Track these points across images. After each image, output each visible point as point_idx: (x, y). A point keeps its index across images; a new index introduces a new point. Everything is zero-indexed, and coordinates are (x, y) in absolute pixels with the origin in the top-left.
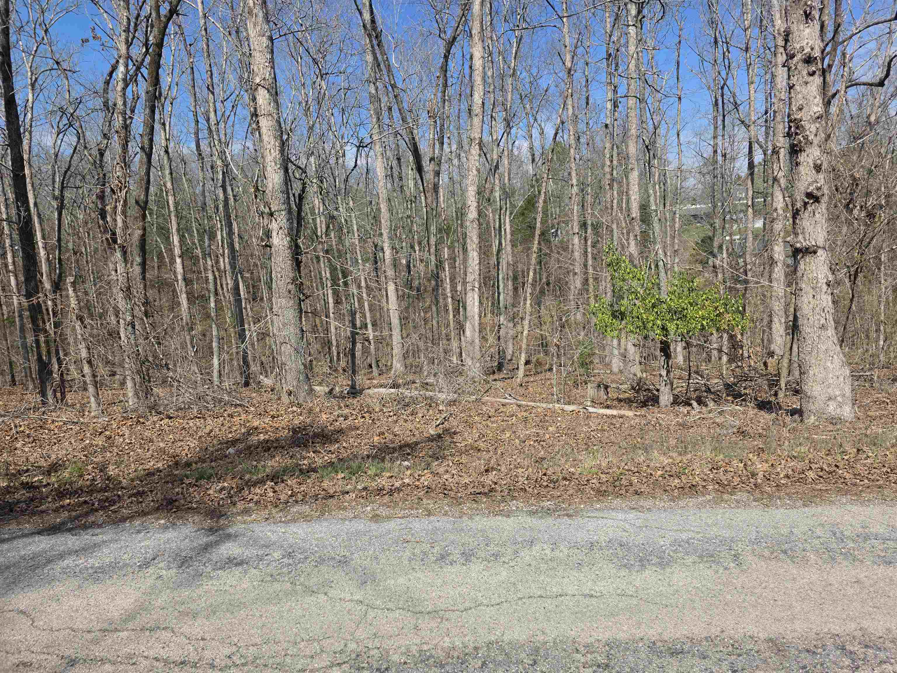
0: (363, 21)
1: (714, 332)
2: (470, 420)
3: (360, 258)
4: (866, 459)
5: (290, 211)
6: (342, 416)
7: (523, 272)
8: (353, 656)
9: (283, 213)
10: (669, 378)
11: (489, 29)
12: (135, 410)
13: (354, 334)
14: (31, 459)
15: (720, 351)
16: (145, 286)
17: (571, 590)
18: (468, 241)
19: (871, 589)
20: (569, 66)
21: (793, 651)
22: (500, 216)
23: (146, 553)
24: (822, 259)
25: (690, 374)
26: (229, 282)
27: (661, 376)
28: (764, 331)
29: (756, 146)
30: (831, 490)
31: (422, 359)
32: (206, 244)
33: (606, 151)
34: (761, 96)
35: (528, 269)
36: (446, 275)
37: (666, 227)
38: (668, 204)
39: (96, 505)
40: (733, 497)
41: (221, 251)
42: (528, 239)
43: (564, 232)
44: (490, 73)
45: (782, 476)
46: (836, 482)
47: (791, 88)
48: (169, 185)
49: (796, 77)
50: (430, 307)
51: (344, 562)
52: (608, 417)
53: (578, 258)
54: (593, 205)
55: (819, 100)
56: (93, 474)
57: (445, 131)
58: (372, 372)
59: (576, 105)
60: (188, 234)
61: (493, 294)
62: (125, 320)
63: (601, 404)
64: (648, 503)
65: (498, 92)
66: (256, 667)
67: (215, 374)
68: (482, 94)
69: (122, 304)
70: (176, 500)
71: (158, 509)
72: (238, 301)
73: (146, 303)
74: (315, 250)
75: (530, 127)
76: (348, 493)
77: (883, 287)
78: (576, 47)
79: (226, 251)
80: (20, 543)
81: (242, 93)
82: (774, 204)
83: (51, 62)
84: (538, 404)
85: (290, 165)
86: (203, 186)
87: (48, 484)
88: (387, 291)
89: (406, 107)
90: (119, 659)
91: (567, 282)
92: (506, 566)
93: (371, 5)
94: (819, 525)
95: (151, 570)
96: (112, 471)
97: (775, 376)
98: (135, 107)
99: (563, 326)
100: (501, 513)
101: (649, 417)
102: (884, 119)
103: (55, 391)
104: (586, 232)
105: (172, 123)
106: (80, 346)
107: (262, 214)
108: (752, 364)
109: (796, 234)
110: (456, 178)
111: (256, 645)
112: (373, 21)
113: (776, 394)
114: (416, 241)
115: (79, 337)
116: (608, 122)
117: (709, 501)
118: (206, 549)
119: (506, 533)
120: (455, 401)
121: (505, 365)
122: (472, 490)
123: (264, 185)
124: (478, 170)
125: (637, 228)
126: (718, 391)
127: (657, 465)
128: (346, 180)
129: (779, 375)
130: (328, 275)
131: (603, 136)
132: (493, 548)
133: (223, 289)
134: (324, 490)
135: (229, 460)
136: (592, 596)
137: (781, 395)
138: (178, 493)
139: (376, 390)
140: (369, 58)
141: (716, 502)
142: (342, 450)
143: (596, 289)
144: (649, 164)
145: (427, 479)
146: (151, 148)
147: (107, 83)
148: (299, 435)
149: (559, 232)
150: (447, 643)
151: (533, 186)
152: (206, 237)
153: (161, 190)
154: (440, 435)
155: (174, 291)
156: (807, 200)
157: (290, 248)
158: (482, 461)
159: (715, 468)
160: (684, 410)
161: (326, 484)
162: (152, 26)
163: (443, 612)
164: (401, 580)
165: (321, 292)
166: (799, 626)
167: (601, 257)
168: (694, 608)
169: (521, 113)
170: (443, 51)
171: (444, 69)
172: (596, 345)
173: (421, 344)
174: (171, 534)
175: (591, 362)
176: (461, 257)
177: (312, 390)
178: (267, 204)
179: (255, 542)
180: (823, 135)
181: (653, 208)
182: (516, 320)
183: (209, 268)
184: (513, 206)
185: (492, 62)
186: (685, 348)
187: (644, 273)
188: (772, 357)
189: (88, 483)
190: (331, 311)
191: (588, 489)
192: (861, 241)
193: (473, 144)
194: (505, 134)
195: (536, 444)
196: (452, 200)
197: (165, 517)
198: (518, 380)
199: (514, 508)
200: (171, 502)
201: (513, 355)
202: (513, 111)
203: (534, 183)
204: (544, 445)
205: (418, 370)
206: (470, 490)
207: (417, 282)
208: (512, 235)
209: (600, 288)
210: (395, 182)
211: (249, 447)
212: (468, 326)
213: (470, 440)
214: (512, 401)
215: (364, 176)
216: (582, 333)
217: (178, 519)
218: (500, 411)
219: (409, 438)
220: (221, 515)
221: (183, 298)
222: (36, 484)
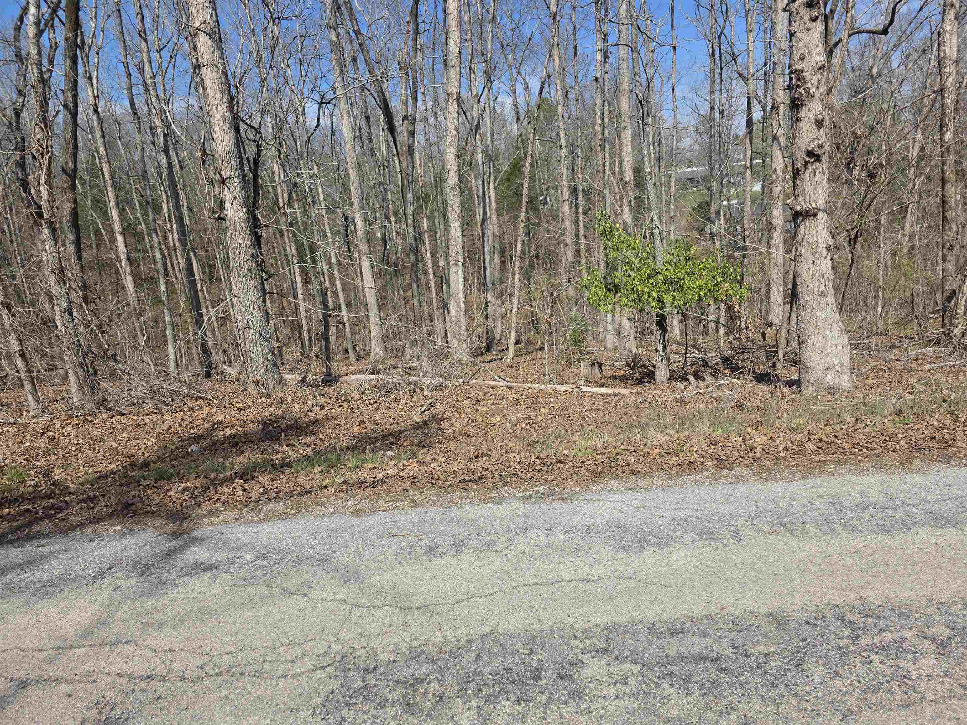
1: (712, 303)
2: (458, 405)
3: (328, 230)
4: (864, 428)
5: (244, 177)
6: (317, 406)
7: (510, 244)
8: (338, 658)
9: (237, 180)
10: (665, 353)
12: (81, 407)
13: (326, 317)
15: (717, 323)
16: (82, 267)
17: (566, 575)
18: (449, 209)
19: (871, 558)
20: (555, 10)
21: (793, 625)
22: (483, 181)
23: (101, 562)
24: (823, 222)
25: (687, 348)
26: (181, 261)
27: (657, 350)
28: (762, 301)
29: (754, 102)
30: (829, 461)
31: (404, 342)
32: (151, 218)
33: (597, 108)
34: (760, 45)
35: (516, 241)
36: (426, 248)
37: (661, 192)
38: (663, 167)
39: (40, 513)
40: (732, 472)
41: (169, 226)
42: (514, 208)
43: (553, 199)
44: (466, 19)
45: (781, 448)
46: (835, 453)
47: (792, 35)
48: (102, 150)
49: (797, 23)
50: (410, 284)
51: (324, 560)
52: (602, 395)
53: (568, 227)
54: (583, 168)
55: (821, 49)
56: (37, 479)
57: (418, 84)
58: (348, 358)
59: (563, 56)
60: (129, 207)
61: (479, 269)
62: (60, 307)
63: (595, 382)
64: (645, 482)
65: (476, 41)
66: (232, 676)
67: (172, 364)
68: (458, 41)
69: (55, 288)
70: (132, 504)
71: (111, 515)
72: (193, 283)
73: (84, 287)
74: (277, 222)
75: (513, 81)
76: (326, 487)
77: (882, 251)
79: (175, 226)
81: (181, 41)
82: (773, 165)
84: (530, 385)
85: (242, 124)
86: (142, 150)
88: (361, 268)
89: (373, 57)
90: (77, 678)
91: (558, 254)
92: (499, 554)
94: (818, 496)
95: (107, 581)
96: (58, 475)
97: (774, 346)
98: (53, 58)
99: (554, 302)
100: (492, 500)
101: (645, 394)
102: (886, 71)
104: (577, 199)
105: (100, 76)
107: (211, 182)
108: (750, 335)
109: (796, 196)
110: (433, 139)
111: (231, 653)
113: (774, 366)
114: (391, 211)
115: (8, 327)
116: (598, 75)
117: (708, 477)
118: (169, 555)
119: (498, 521)
120: (441, 386)
121: (494, 344)
122: (462, 478)
123: (212, 149)
124: (457, 130)
125: (631, 193)
126: (715, 364)
127: (654, 443)
128: (308, 142)
129: (776, 346)
130: (294, 251)
131: (593, 91)
132: (485, 538)
133: (174, 270)
134: (299, 485)
135: (193, 458)
136: (588, 581)
137: (779, 366)
138: (134, 496)
139: (354, 377)
141: (715, 479)
142: (319, 443)
143: (588, 261)
144: (643, 121)
145: (412, 468)
146: (76, 106)
147: (18, 29)
148: (270, 428)
149: (548, 200)
150: (438, 638)
151: (518, 148)
152: (150, 210)
153: (93, 156)
154: (426, 422)
155: (117, 272)
156: (808, 159)
157: (247, 220)
158: (472, 448)
159: (713, 443)
160: (681, 385)
161: (301, 479)
163: (433, 607)
164: (387, 576)
165: (287, 269)
166: (800, 600)
167: (593, 226)
168: (694, 587)
169: (502, 65)
171: (415, 14)
172: (589, 321)
173: (402, 325)
174: (129, 541)
175: (585, 339)
176: (442, 227)
177: (281, 379)
178: (218, 171)
179: (225, 545)
180: (825, 88)
181: (648, 170)
182: (504, 297)
183: (156, 245)
184: (498, 171)
185: (469, 5)
186: (681, 321)
187: (638, 242)
188: (771, 326)
189: (30, 489)
190: (300, 292)
191: (583, 471)
192: (862, 202)
193: (450, 100)
194: (486, 89)
195: (528, 427)
196: (430, 165)
197: (120, 523)
198: (508, 361)
199: (507, 495)
200: (127, 506)
201: (502, 335)
202: (494, 62)
203: (520, 144)
204: (537, 428)
205: (400, 353)
206: (459, 478)
207: (394, 257)
208: (497, 203)
209: (593, 259)
210: (364, 144)
211: (214, 444)
212: (452, 305)
213: (458, 426)
214: (502, 384)
215: (329, 138)
216: (574, 309)
217: (136, 524)
218: (489, 394)
219: (392, 427)
220: (185, 518)
221: (125, 280)
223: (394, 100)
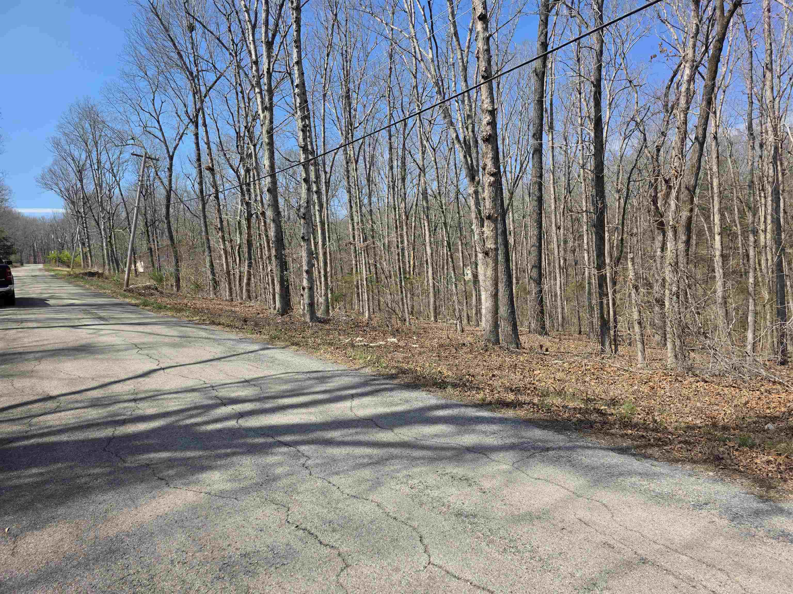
12: (674, 369)
23: (699, 496)
39: (652, 441)
41: (763, 227)
48: (715, 168)
62: (671, 290)
69: (668, 274)
70: (723, 459)
71: (705, 461)
72: (781, 277)
79: (769, 227)
80: (601, 453)
83: (625, 82)
87: (612, 414)
95: (704, 513)
103: (610, 342)
106: (634, 310)
115: (634, 302)
118: (758, 514)
135: (769, 435)
146: (704, 137)
147: (669, 87)
174: (719, 487)
189: (641, 421)
197: (713, 471)
200: (718, 458)
217: (726, 476)
220: (770, 487)
221: (719, 273)
222: (604, 412)
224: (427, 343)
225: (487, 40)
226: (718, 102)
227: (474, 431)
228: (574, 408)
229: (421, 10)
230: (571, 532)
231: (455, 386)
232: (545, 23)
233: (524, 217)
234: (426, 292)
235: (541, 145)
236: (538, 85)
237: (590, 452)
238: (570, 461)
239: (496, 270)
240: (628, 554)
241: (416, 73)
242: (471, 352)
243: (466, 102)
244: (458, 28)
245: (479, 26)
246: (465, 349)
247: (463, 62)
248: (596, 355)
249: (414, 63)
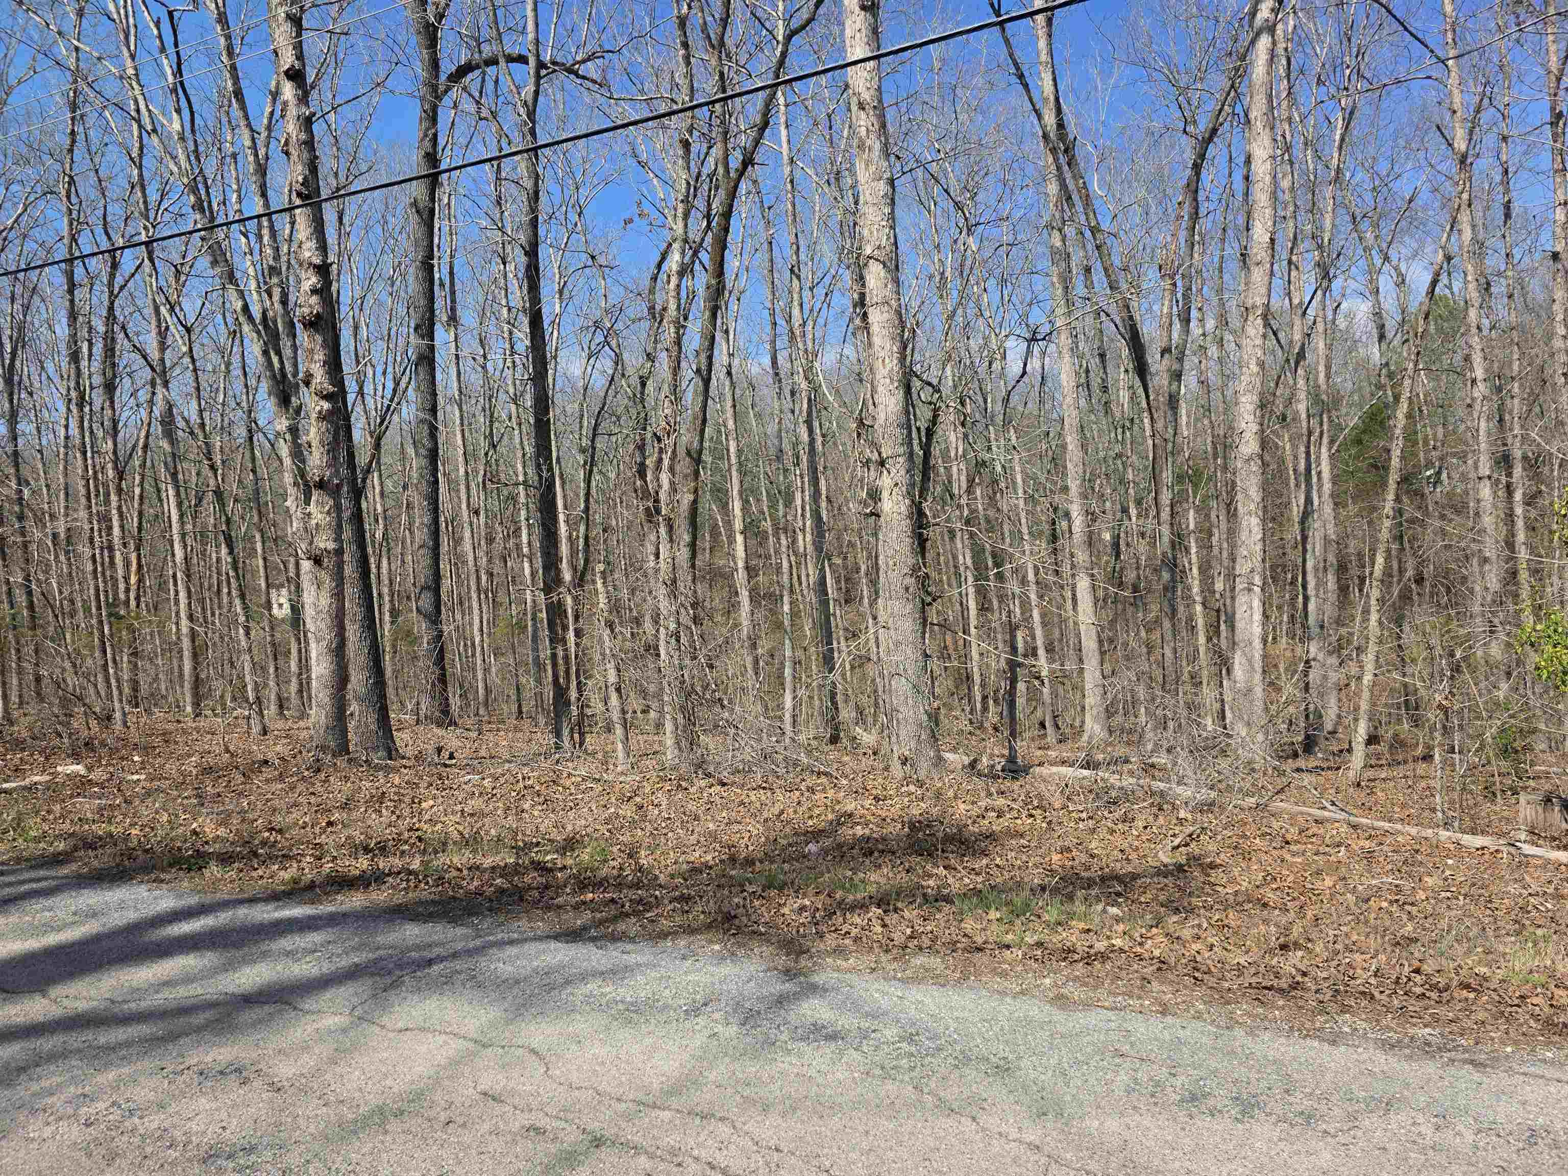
0: (1043, 127)
2: (1245, 845)
3: (1025, 530)
5: (911, 455)
6: (993, 810)
7: (1360, 556)
9: (901, 460)
11: (1285, 104)
12: (676, 768)
13: (1013, 665)
14: (542, 828)
16: (694, 578)
18: (1239, 497)
20: (1463, 147)
22: (1308, 447)
23: (696, 992)
26: (811, 573)
31: (1143, 719)
32: (781, 513)
35: (1373, 551)
36: (1191, 561)
39: (627, 907)
41: (801, 523)
42: (1370, 491)
43: (1456, 476)
44: (1285, 184)
48: (731, 424)
50: (1157, 621)
51: (1003, 1069)
53: (1490, 529)
54: (1525, 419)
56: (621, 860)
57: (1193, 298)
58: (1045, 735)
59: (1480, 222)
60: (755, 498)
61: (1294, 598)
62: (667, 629)
63: (1554, 838)
65: (1302, 216)
67: (788, 720)
68: (1270, 223)
69: (664, 605)
70: (735, 917)
71: (709, 927)
72: (824, 603)
73: (695, 604)
75: (1373, 273)
76: (1008, 947)
78: (1478, 111)
79: (808, 523)
80: (531, 948)
81: (841, 271)
83: (584, 256)
84: (1399, 826)
85: (914, 380)
86: (779, 422)
87: (565, 867)
88: (1074, 591)
89: (1117, 262)
90: (659, 1153)
91: (1465, 578)
92: (1329, 1139)
93: (1057, 99)
95: (702, 1021)
96: (644, 858)
98: (691, 310)
99: (1457, 669)
100: (1316, 1034)
103: (572, 730)
104: (1509, 475)
105: (739, 328)
106: (608, 666)
107: (867, 463)
110: (1213, 378)
112: (1061, 126)
114: (1131, 499)
115: (608, 652)
116: (1559, 249)
118: (780, 1003)
119: (1329, 1076)
120: (1211, 805)
121: (1322, 741)
122: (1254, 980)
123: (871, 417)
124: (1261, 364)
128: (1006, 400)
130: (969, 562)
131: (1549, 277)
132: (1301, 1101)
133: (801, 583)
134: (965, 935)
135: (810, 864)
138: (738, 906)
139: (1054, 769)
140: (1053, 188)
142: (994, 871)
143: (1538, 593)
145: (1157, 946)
146: (709, 370)
147: (655, 279)
148: (920, 835)
149: (1444, 476)
151: (1381, 387)
152: (780, 502)
153: (719, 432)
154: (1181, 866)
155: (732, 585)
157: (910, 516)
158: (1273, 928)
161: (969, 925)
162: (717, 188)
164: (1111, 1125)
169: (1353, 250)
170: (1190, 157)
171: (1193, 189)
172: (1539, 712)
173: (1141, 692)
174: (727, 969)
175: (1528, 748)
176: (1224, 525)
177: (940, 759)
178: (876, 447)
179: (856, 1006)
182: (1345, 652)
183: (783, 550)
184: (1337, 428)
185: (1291, 163)
189: (615, 872)
190: (973, 622)
191: (1522, 1015)
193: (1251, 318)
194: (1319, 292)
195: (1394, 908)
196: (1206, 422)
197: (720, 941)
198: (1351, 774)
199: (1346, 1029)
200: (729, 918)
201: (1337, 724)
202: (1336, 247)
203: (1383, 380)
204: (1414, 913)
205: (1135, 738)
206: (1248, 980)
207: (1133, 575)
208: (1334, 484)
209: (1549, 590)
210: (1094, 395)
211: (840, 846)
212: (1238, 661)
213: (1245, 884)
214: (1337, 816)
215: (1037, 389)
216: (1504, 686)
217: (739, 947)
218: (1310, 833)
219: (1118, 865)
220: (802, 951)
221: (744, 596)
222: (549, 865)
223: (1147, 323)
224: (171, 768)
225: (307, 122)
226: (731, 314)
227: (265, 955)
228: (493, 868)
229: (152, 25)
230: (464, 1125)
231: (226, 859)
232: (433, 118)
233: (405, 487)
234: (172, 648)
235: (432, 348)
236: (421, 232)
237: (512, 951)
238: (474, 977)
239: (339, 595)
240: (571, 1137)
241: (141, 155)
242: (281, 778)
243: (266, 239)
244: (244, 84)
245: (288, 91)
246: (267, 772)
247: (256, 155)
248: (547, 756)
249: (136, 133)
